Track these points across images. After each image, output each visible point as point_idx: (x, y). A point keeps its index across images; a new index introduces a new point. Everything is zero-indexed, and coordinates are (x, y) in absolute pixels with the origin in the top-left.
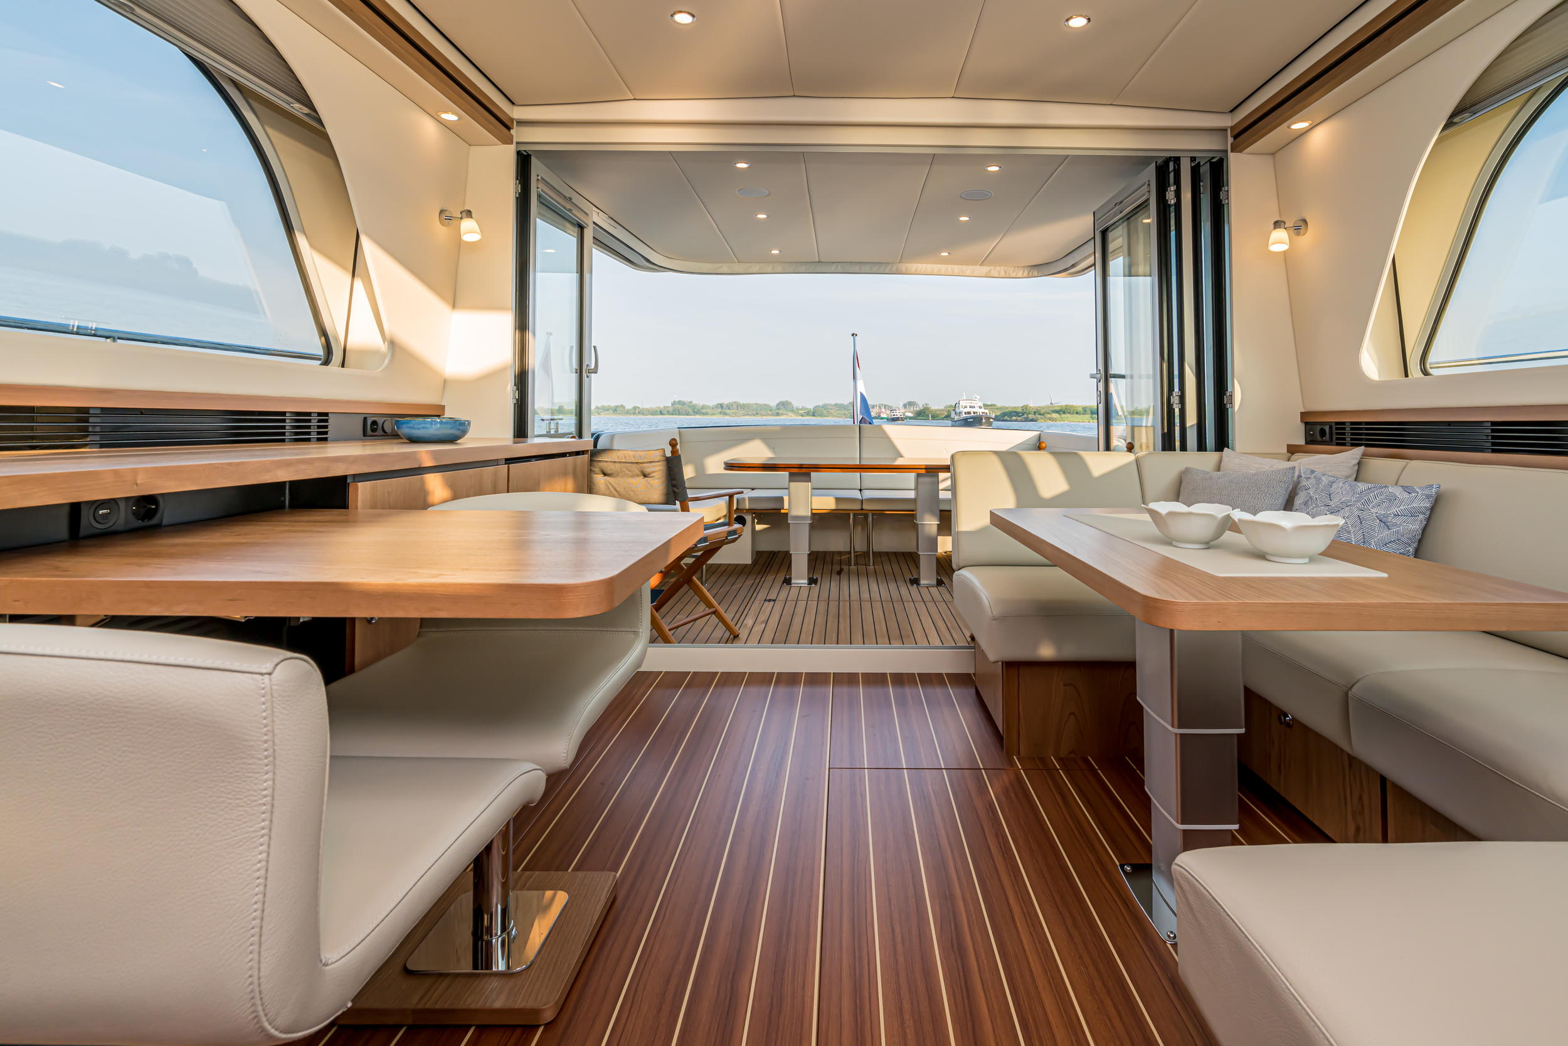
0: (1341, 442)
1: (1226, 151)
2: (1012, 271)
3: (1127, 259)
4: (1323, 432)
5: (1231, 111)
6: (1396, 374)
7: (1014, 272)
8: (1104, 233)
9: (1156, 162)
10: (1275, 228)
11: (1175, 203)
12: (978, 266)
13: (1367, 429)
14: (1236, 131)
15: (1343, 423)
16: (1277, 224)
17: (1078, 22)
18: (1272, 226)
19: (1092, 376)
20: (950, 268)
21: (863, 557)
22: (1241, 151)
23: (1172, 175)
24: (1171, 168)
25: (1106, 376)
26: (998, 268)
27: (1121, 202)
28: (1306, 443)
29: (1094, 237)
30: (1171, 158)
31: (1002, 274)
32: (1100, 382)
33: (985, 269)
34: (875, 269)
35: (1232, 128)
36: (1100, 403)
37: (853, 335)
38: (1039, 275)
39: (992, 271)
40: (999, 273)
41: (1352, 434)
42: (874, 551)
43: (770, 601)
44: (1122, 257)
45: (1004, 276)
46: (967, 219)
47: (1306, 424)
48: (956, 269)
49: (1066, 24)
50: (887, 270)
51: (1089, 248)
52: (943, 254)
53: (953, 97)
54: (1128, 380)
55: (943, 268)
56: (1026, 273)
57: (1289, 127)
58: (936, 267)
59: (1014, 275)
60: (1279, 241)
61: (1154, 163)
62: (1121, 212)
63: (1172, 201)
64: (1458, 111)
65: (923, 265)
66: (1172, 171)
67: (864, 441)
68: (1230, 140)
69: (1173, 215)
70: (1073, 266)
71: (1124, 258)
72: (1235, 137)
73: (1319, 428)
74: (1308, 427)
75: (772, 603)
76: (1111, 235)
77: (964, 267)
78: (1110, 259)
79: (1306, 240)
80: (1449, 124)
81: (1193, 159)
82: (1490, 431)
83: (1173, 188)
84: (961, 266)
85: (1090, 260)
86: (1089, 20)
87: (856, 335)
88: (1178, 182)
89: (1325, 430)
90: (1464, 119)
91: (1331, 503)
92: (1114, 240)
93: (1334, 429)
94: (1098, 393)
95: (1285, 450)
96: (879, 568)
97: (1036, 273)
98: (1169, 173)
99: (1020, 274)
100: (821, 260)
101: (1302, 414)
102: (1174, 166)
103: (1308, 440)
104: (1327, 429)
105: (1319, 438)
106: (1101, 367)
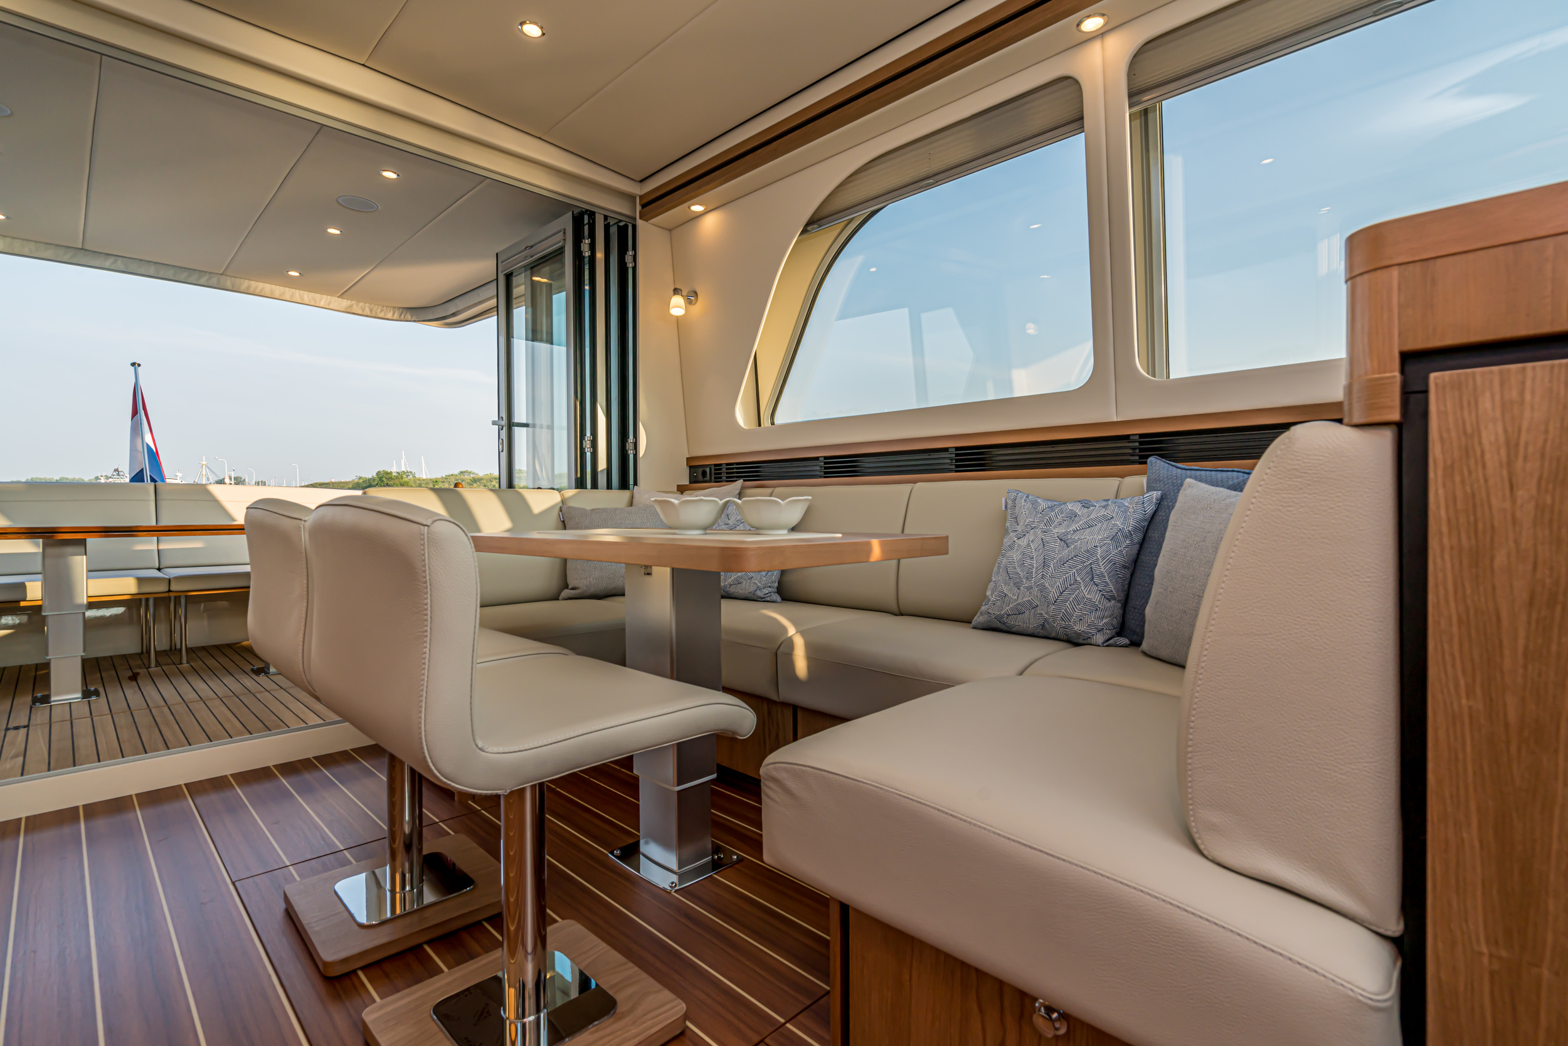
0: (718, 479)
1: (635, 219)
2: (379, 310)
3: (530, 310)
4: (704, 474)
5: (641, 181)
6: (753, 425)
7: (381, 311)
8: (509, 277)
9: (573, 212)
10: (674, 294)
11: (589, 256)
12: (336, 298)
13: (737, 468)
14: (645, 201)
15: (720, 465)
16: (676, 291)
17: (532, 30)
18: (672, 293)
19: (494, 423)
20: (298, 294)
21: (171, 654)
22: (647, 220)
23: (586, 228)
24: (586, 221)
25: (508, 425)
26: (361, 304)
27: (532, 247)
28: (690, 483)
29: (497, 279)
30: (587, 210)
31: (368, 312)
32: (502, 429)
33: (345, 303)
34: (183, 276)
35: (641, 197)
36: (502, 451)
37: (133, 364)
38: (414, 318)
39: (354, 306)
40: (363, 310)
41: (727, 473)
42: (188, 646)
43: (17, 728)
44: (524, 307)
45: (369, 314)
46: (337, 232)
47: (691, 467)
48: (305, 296)
49: (520, 27)
50: (202, 281)
51: (491, 290)
52: (291, 273)
53: (363, 65)
54: (530, 429)
55: (288, 292)
56: (396, 316)
57: (689, 208)
58: (278, 290)
59: (381, 315)
60: (677, 307)
61: (571, 212)
62: (532, 257)
63: (587, 254)
64: (811, 222)
65: (258, 283)
66: (586, 224)
67: (163, 504)
68: (638, 208)
69: (587, 267)
70: (454, 315)
71: (526, 309)
72: (643, 206)
73: (700, 470)
74: (692, 470)
75: (23, 731)
76: (515, 280)
77: (318, 296)
78: (514, 306)
79: (697, 308)
80: (804, 231)
81: (606, 218)
82: (823, 464)
83: (587, 241)
84: (313, 294)
85: (493, 302)
86: (543, 34)
87: (139, 365)
88: (592, 235)
89: (706, 472)
90: (814, 229)
91: (730, 522)
92: (518, 286)
93: (713, 470)
94: (501, 441)
95: (675, 489)
96: (197, 664)
97: (409, 317)
98: (584, 225)
99: (389, 316)
100: (87, 247)
101: (688, 459)
102: (589, 221)
103: (692, 480)
104: (708, 470)
105: (700, 478)
106: (504, 414)
